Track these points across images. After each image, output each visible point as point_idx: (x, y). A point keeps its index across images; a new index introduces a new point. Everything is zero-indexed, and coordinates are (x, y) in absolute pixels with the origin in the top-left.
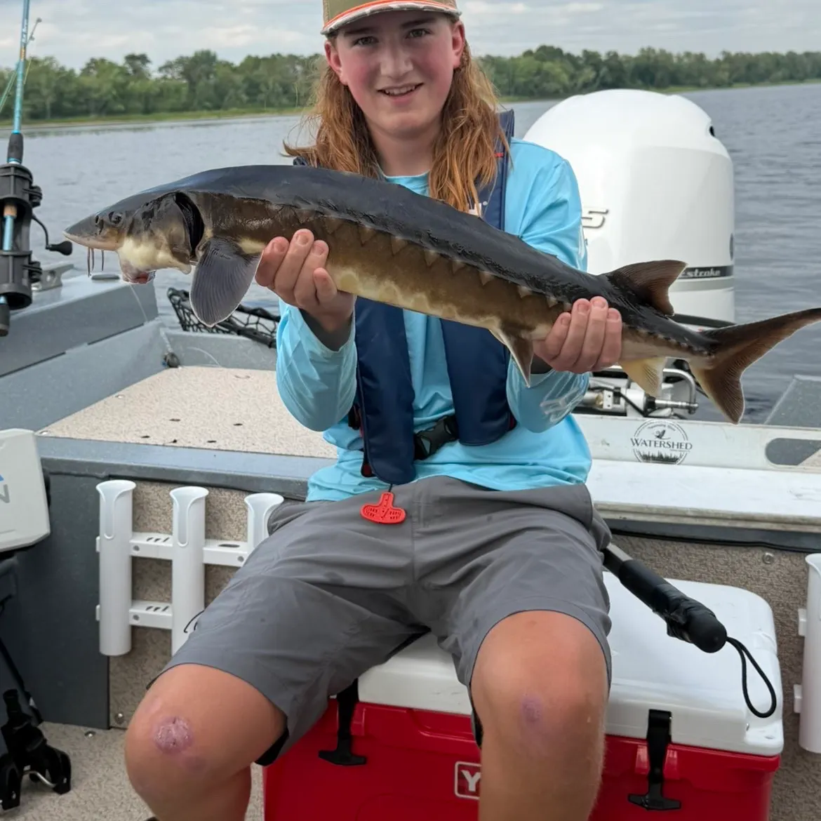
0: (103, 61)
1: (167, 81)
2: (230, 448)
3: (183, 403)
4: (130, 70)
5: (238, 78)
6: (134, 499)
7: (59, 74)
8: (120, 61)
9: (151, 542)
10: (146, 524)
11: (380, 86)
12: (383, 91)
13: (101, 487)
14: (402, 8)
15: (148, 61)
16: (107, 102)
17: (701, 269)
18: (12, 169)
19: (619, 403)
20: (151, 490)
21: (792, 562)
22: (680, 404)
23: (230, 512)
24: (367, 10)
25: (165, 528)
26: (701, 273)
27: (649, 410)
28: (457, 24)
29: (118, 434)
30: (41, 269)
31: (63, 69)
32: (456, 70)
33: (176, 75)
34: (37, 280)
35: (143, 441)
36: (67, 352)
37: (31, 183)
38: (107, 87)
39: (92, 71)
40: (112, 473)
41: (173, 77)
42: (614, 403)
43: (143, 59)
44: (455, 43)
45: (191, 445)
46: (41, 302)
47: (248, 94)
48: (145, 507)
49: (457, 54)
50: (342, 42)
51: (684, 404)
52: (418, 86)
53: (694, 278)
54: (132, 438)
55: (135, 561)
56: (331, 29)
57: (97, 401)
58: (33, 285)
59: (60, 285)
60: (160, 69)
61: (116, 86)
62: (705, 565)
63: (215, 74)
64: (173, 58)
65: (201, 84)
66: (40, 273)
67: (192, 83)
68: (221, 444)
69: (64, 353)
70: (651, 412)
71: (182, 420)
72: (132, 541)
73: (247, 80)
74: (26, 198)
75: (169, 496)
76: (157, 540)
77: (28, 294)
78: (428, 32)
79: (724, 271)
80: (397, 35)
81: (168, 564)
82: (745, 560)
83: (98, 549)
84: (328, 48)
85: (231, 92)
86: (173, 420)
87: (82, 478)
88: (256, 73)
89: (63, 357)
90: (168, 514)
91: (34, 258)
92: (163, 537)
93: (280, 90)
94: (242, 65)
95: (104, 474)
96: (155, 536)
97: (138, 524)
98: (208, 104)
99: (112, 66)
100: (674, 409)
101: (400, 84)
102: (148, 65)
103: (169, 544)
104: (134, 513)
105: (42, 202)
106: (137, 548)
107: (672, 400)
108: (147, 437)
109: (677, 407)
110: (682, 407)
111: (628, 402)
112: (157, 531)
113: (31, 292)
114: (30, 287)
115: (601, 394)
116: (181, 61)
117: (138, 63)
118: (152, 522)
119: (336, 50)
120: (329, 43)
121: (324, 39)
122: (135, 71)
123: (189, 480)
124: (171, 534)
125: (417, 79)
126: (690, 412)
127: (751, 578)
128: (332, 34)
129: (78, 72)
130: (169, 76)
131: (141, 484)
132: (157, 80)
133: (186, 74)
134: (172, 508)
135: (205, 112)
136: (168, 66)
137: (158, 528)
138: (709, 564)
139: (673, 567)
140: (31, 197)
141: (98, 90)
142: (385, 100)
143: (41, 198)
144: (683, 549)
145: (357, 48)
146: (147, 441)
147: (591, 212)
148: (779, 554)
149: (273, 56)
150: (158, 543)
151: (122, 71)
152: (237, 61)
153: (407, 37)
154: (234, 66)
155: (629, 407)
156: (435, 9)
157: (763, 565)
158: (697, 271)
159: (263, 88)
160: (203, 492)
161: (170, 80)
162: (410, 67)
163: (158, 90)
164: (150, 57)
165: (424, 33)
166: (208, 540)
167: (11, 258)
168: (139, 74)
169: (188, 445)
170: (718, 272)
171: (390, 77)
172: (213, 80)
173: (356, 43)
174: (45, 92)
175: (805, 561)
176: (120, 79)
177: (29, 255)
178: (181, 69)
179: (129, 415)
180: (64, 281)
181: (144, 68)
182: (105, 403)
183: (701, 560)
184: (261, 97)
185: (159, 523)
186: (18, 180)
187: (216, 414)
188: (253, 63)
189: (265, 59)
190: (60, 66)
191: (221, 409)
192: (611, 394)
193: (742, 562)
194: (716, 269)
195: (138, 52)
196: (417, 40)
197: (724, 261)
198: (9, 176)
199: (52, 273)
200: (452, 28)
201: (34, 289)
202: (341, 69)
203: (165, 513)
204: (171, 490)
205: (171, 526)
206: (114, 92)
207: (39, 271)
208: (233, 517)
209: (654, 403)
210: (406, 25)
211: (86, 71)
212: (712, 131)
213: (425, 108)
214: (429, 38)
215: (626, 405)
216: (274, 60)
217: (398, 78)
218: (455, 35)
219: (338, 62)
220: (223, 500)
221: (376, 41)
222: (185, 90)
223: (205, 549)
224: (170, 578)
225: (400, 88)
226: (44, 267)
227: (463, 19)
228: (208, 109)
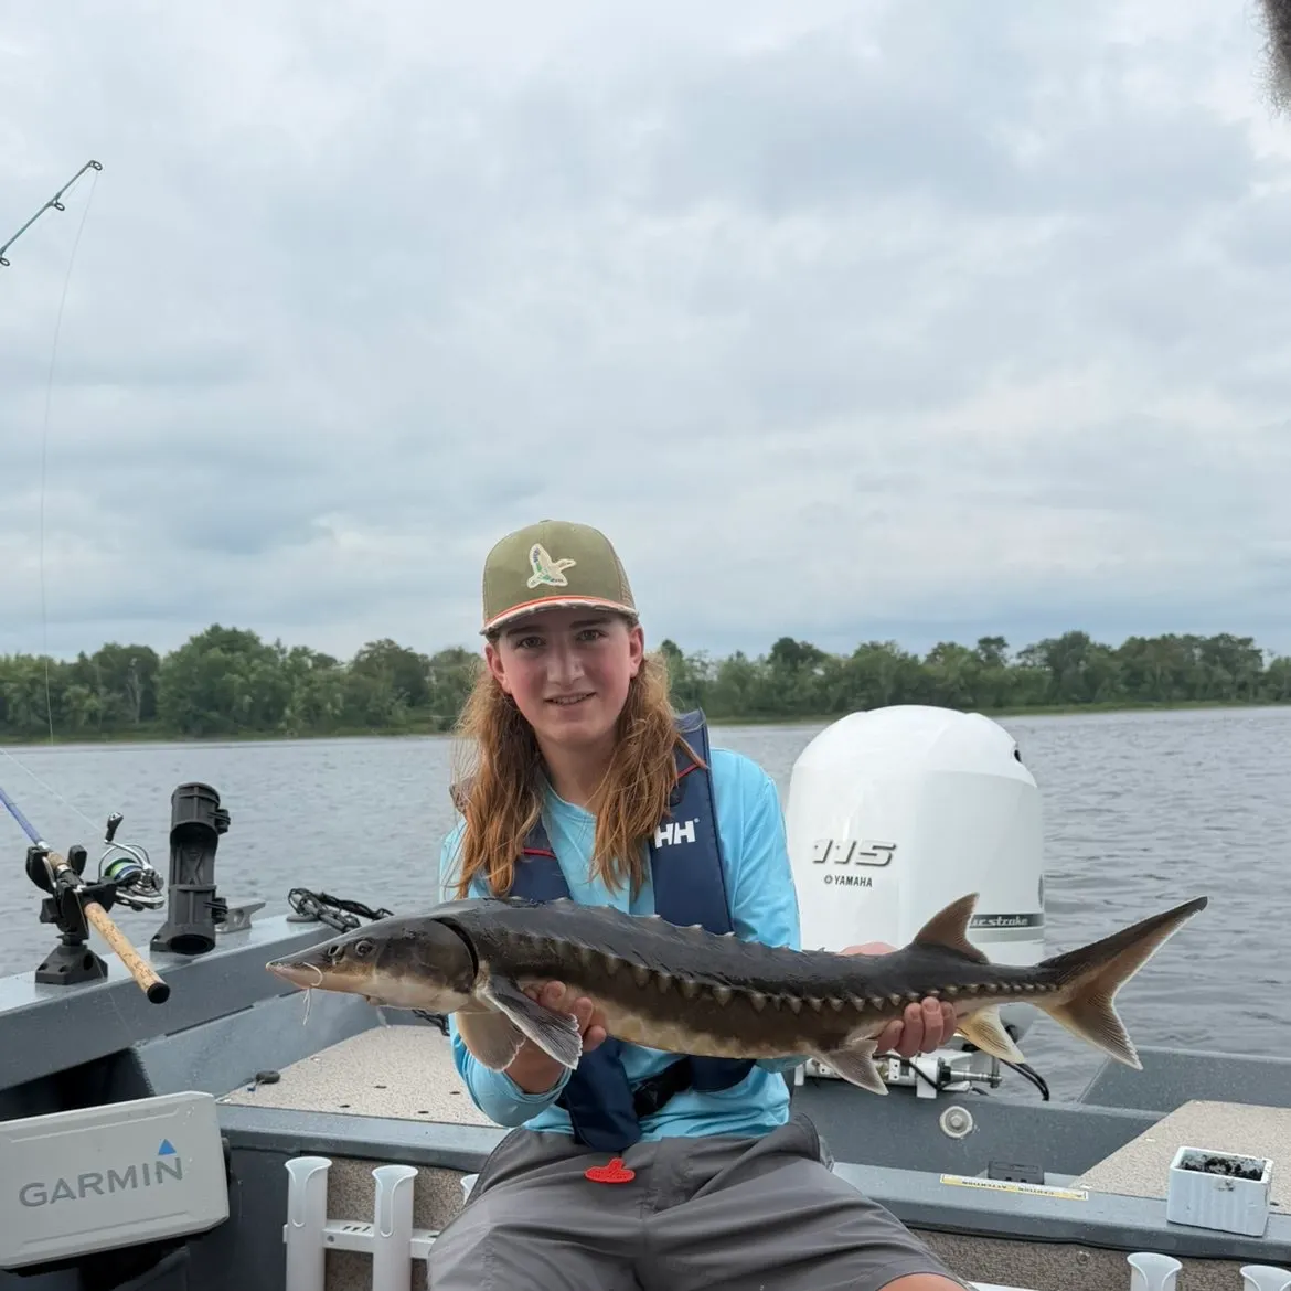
0: (952, 645)
1: (1027, 669)
2: (445, 1121)
3: (391, 1068)
4: (983, 657)
5: (1116, 665)
6: (329, 1180)
7: (901, 660)
8: (971, 645)
9: (348, 1232)
10: (343, 1210)
11: (548, 694)
12: (550, 701)
13: (289, 1165)
14: (571, 605)
15: (1005, 645)
16: (953, 693)
17: (1005, 917)
18: (196, 789)
19: (907, 1074)
20: (349, 1168)
21: (1112, 1263)
22: (980, 1075)
23: (442, 1196)
24: (531, 608)
25: (365, 1215)
26: (1005, 921)
27: (943, 1083)
28: (637, 627)
29: (312, 1103)
30: (226, 907)
31: (905, 655)
32: (633, 680)
33: (1038, 662)
34: (222, 920)
35: (341, 1111)
36: (254, 1005)
37: (217, 805)
38: (953, 676)
39: (938, 657)
40: (305, 1149)
41: (1034, 665)
42: (902, 1074)
43: (1000, 642)
44: (633, 650)
45: (398, 1116)
46: (225, 947)
47: (1127, 683)
48: (342, 1191)
49: (635, 662)
50: (504, 644)
51: (986, 1076)
52: (590, 695)
53: (997, 926)
54: (330, 1107)
55: (330, 1255)
56: (490, 628)
57: (288, 1065)
58: (216, 926)
59: (248, 927)
60: (1019, 655)
61: (964, 673)
62: (1008, 1265)
63: (1087, 660)
64: (1036, 642)
65: (1068, 672)
66: (226, 912)
67: (1057, 672)
68: (433, 1115)
69: (251, 1007)
70: (945, 1086)
71: (389, 1086)
72: (327, 1230)
73: (1127, 666)
74: (211, 823)
75: (372, 1177)
76: (356, 1229)
77: (210, 936)
78: (602, 635)
79: (1031, 919)
80: (566, 636)
81: (368, 1258)
82: (1056, 1260)
83: (285, 1240)
84: (488, 651)
85: (1107, 682)
86: (378, 1087)
87: (268, 1154)
88: (1139, 658)
89: (251, 1010)
90: (369, 1197)
91: (218, 894)
92: (363, 1225)
93: (1171, 679)
94: (1124, 649)
95: (294, 1149)
96: (354, 1224)
97: (334, 1211)
98: (1075, 696)
99: (962, 651)
100: (973, 1082)
101: (569, 693)
102: (1005, 650)
103: (370, 1234)
104: (329, 1196)
105: (230, 827)
106: (331, 1239)
107: (971, 1071)
108: (347, 1106)
109: (976, 1079)
110: (983, 1080)
111: (918, 1071)
112: (357, 1219)
113: (214, 934)
114: (214, 928)
115: (886, 1064)
116: (1045, 645)
117: (993, 647)
118: (351, 1208)
119: (498, 653)
120: (490, 645)
121: (485, 642)
122: (988, 657)
123: (396, 1157)
124: (372, 1222)
125: (588, 688)
126: (992, 1086)
127: (1063, 1281)
128: (493, 634)
129: (922, 659)
130: (1030, 663)
131: (339, 1162)
132: (1014, 668)
133: (1049, 661)
134: (374, 1190)
135: (1071, 706)
136: (1030, 651)
137: (357, 1215)
138: (1013, 1265)
139: (969, 1268)
140: (218, 822)
141: (944, 679)
142: (553, 710)
143: (229, 823)
144: (982, 1246)
145: (520, 651)
146: (347, 1110)
147: (875, 848)
148: (1097, 1252)
149: (1164, 637)
150: (358, 1233)
151: (974, 657)
152: (1116, 642)
153: (578, 639)
154: (1111, 650)
155: (920, 1078)
156: (608, 607)
157: (1077, 1265)
158: (1000, 918)
159: (1148, 677)
160: (412, 1172)
161: (1030, 667)
162: (581, 673)
163: (1014, 679)
164: (1007, 641)
165: (597, 635)
166: (416, 1230)
167: (192, 894)
168: (994, 660)
169: (395, 1116)
170: (1025, 921)
171: (557, 683)
172: (1083, 666)
173: (519, 645)
174: (883, 681)
175: (1126, 1261)
176: (972, 666)
177: (213, 891)
178: (1044, 654)
179: (327, 1081)
180: (253, 923)
181: (1000, 654)
182: (298, 1067)
183: (1003, 1260)
184: (1145, 688)
185: (358, 1209)
186: (202, 802)
187: (429, 1080)
188: (1137, 647)
189: (1153, 641)
190: (903, 651)
191: (435, 1075)
192: (898, 1062)
193: (1052, 1262)
194: (1022, 916)
195: (993, 635)
196: (588, 643)
197: (1032, 907)
198: (191, 797)
199: (240, 912)
200: (630, 631)
201: (217, 930)
202: (504, 676)
203: (366, 1197)
204: (374, 1168)
205: (373, 1213)
206: (962, 681)
207: (225, 910)
208: (447, 1202)
209: (949, 1074)
210: (576, 625)
211: (932, 658)
212: (1017, 755)
213: (598, 720)
214: (604, 641)
215: (916, 1077)
216: (1165, 643)
217: (566, 685)
218: (633, 641)
219: (500, 667)
220: (435, 1182)
221: (543, 643)
222: (1049, 678)
223: (413, 1240)
224: (370, 1276)
225: (569, 697)
226: (231, 905)
227: (643, 622)
228: (1075, 702)
